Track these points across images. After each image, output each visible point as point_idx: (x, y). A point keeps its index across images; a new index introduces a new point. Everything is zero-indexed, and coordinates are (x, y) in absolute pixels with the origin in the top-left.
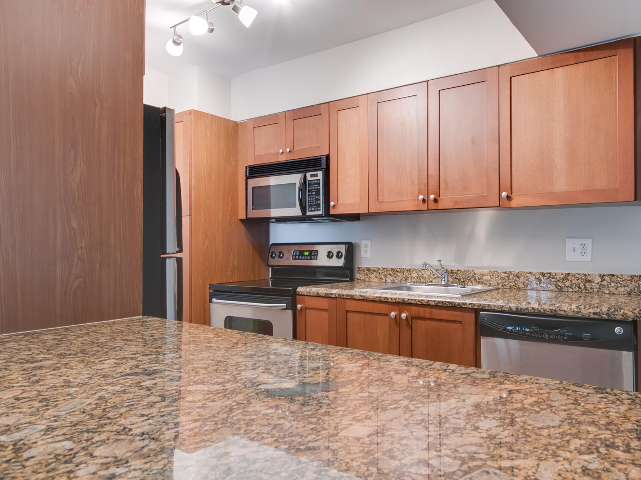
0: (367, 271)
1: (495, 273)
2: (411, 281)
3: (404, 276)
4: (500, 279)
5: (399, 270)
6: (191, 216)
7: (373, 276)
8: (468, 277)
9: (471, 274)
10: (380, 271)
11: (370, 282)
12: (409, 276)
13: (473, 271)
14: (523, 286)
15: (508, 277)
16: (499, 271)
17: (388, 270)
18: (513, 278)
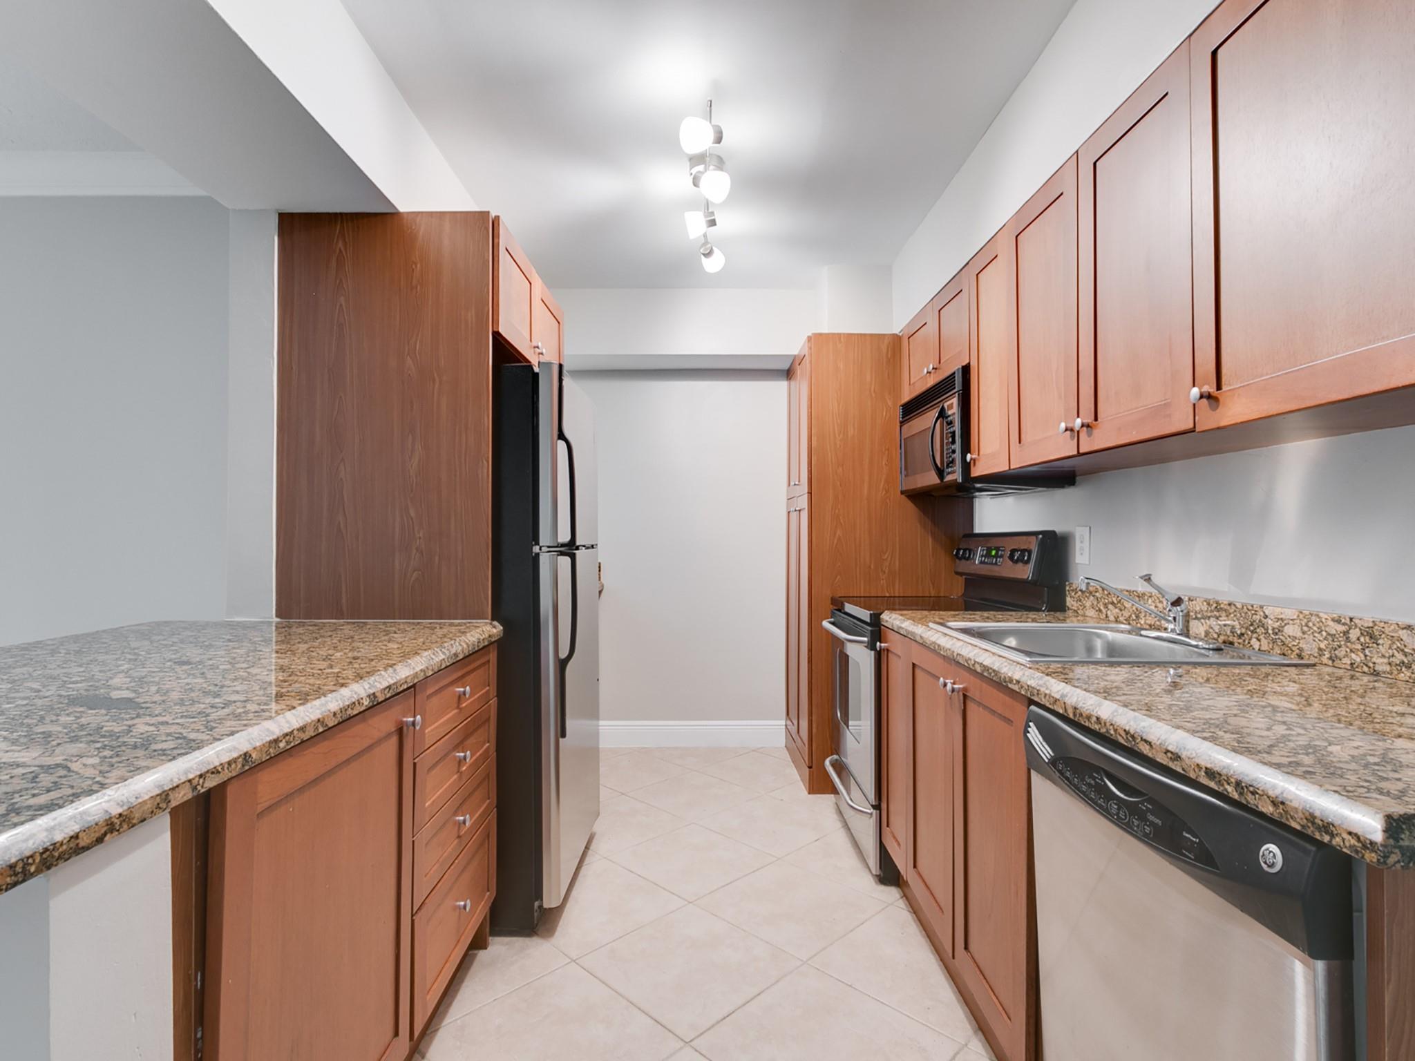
0: (1080, 593)
1: (1313, 618)
2: (1145, 623)
4: (1326, 639)
5: (1126, 594)
6: (811, 493)
7: (1088, 604)
8: (1252, 625)
9: (1258, 617)
10: (1097, 594)
11: (1084, 616)
13: (1261, 607)
14: (1388, 668)
15: (1346, 633)
16: (1321, 615)
17: (1109, 594)
18: (1358, 639)
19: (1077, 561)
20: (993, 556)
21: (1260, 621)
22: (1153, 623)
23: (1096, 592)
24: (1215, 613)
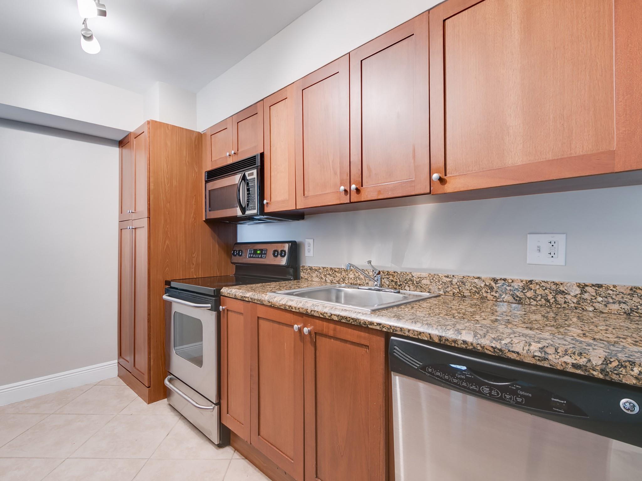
0: (309, 270)
1: (436, 276)
2: (348, 282)
3: (342, 276)
4: (441, 284)
5: (337, 270)
6: (150, 218)
7: (314, 275)
8: (406, 280)
9: (409, 277)
10: (320, 271)
11: (312, 281)
12: (347, 276)
13: (411, 273)
14: (470, 294)
15: (451, 281)
16: (439, 275)
17: (327, 270)
18: (456, 284)
19: (306, 255)
20: (258, 254)
21: (410, 279)
22: (353, 282)
23: (319, 269)
24: (387, 276)
